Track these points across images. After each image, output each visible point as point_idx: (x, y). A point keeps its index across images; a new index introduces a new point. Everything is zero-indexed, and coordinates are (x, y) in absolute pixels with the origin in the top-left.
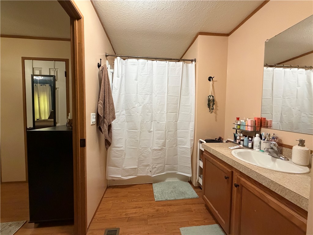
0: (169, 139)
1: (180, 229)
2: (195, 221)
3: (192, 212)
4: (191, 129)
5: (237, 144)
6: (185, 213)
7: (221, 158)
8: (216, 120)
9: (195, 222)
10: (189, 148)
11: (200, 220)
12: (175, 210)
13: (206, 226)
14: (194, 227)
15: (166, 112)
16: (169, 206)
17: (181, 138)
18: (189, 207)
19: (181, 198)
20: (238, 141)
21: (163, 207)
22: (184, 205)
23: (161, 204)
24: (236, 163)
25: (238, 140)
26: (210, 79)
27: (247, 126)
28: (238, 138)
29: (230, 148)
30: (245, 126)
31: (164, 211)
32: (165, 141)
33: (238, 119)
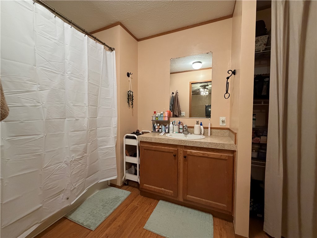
0: (91, 141)
1: (144, 228)
2: (147, 211)
3: (137, 207)
4: (115, 125)
5: (157, 132)
6: (134, 213)
7: (166, 143)
8: (133, 115)
9: (147, 213)
10: (114, 147)
11: (148, 208)
12: (124, 219)
13: (156, 207)
14: (151, 215)
15: (87, 105)
16: (114, 221)
17: (102, 137)
18: (132, 206)
19: (119, 204)
20: (157, 130)
21: (109, 228)
22: (126, 208)
23: (103, 227)
24: (182, 141)
25: (157, 128)
26: (128, 75)
27: (165, 117)
28: (157, 127)
29: (160, 135)
30: (163, 117)
31: (115, 230)
32: (87, 145)
33: (155, 112)
